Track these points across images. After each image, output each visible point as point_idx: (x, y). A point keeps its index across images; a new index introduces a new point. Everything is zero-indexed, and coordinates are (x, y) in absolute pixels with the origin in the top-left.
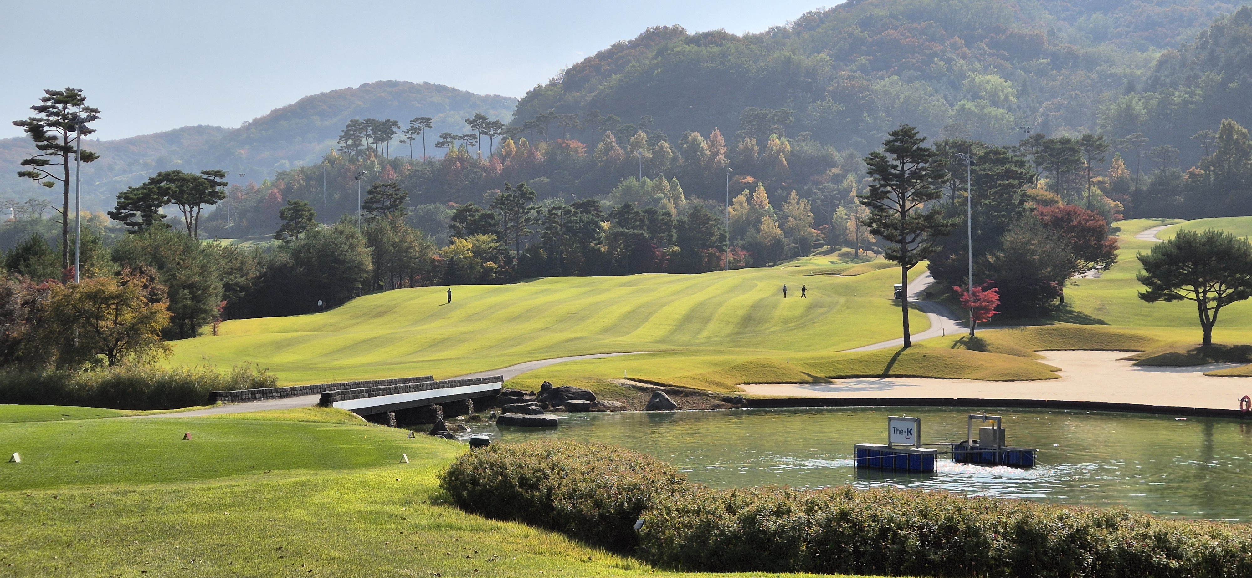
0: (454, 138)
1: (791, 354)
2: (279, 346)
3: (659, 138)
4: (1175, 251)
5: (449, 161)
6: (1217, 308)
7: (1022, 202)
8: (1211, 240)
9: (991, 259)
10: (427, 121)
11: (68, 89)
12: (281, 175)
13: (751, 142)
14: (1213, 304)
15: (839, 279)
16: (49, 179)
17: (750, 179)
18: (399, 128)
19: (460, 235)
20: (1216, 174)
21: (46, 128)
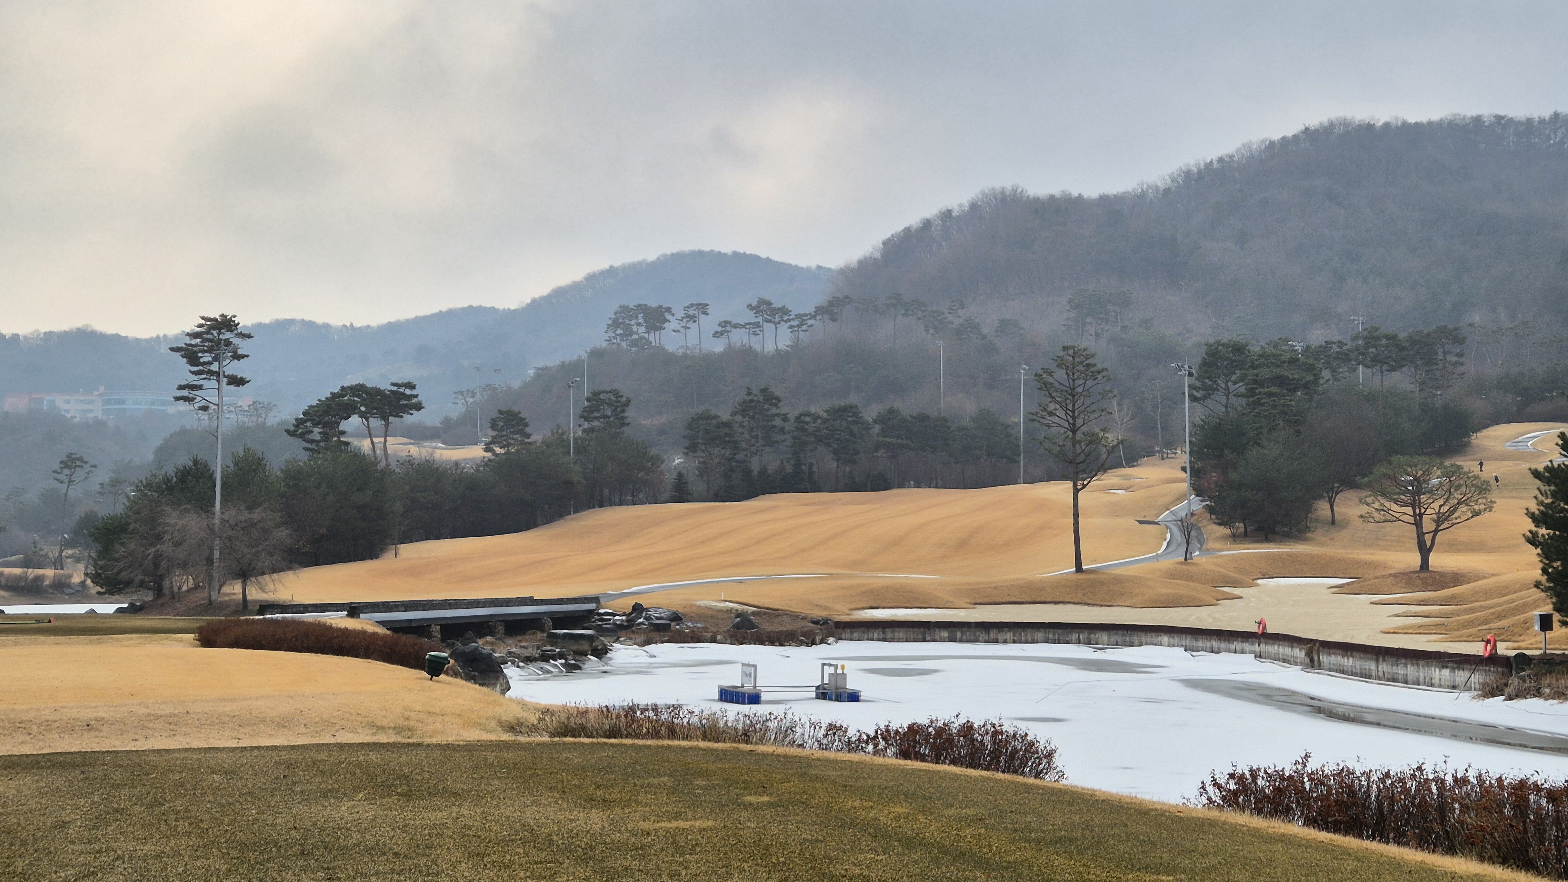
0: (736, 326)
5: (729, 355)
6: (1436, 531)
10: (703, 308)
11: (223, 316)
16: (203, 403)
18: (673, 315)
21: (200, 355)
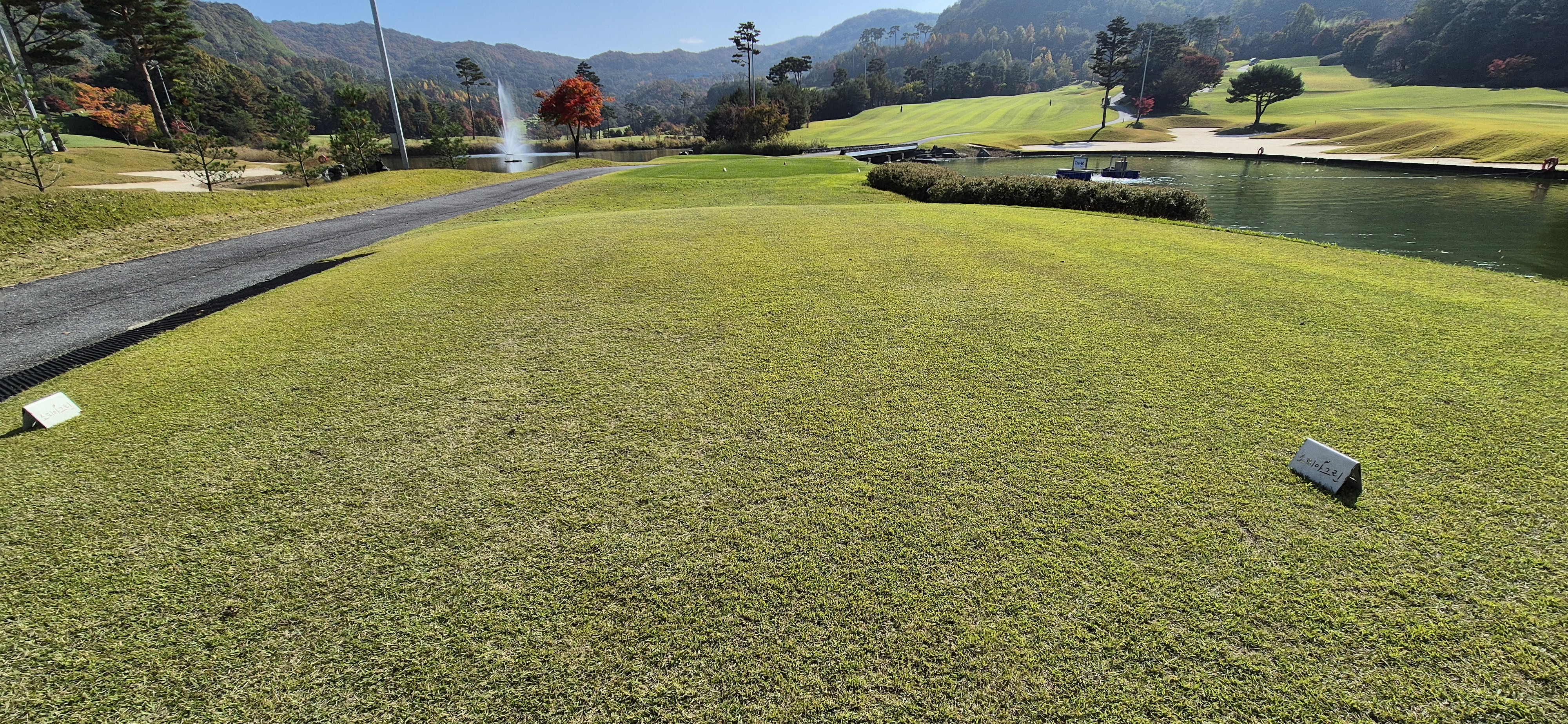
0: (909, 35)
1: (1048, 132)
2: (831, 132)
3: (1003, 30)
4: (1250, 76)
5: (906, 46)
6: (1266, 105)
7: (1176, 54)
8: (1271, 69)
9: (1154, 84)
10: (898, 28)
12: (835, 57)
13: (1047, 29)
14: (1265, 103)
15: (1079, 96)
16: (743, 63)
17: (1044, 48)
18: (886, 32)
19: (908, 81)
20: (1290, 34)
21: (741, 41)
